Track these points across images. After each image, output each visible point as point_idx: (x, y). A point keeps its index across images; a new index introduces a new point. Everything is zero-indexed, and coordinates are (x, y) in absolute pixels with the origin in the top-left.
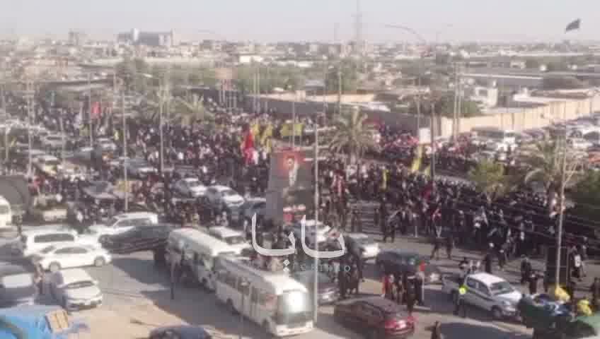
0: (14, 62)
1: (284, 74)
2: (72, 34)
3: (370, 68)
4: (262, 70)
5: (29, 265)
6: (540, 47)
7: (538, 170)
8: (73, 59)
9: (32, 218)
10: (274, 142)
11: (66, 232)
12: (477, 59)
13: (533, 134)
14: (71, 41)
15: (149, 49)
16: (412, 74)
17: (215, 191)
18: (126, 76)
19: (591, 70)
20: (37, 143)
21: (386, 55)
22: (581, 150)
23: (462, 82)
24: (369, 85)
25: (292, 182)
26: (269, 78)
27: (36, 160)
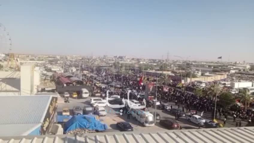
0: (92, 61)
1: (150, 66)
2: (104, 56)
3: (170, 66)
4: (145, 65)
5: (92, 105)
6: (212, 62)
7: (211, 91)
8: (104, 61)
9: (93, 95)
10: (147, 81)
11: (100, 98)
12: (196, 65)
13: (210, 83)
14: (104, 58)
15: (120, 60)
16: (180, 67)
17: (133, 92)
18: (115, 65)
19: (224, 68)
20: (95, 79)
21: (174, 63)
22: (221, 87)
23: (193, 70)
24: (170, 69)
25: (151, 90)
26: (146, 67)
27: (95, 83)
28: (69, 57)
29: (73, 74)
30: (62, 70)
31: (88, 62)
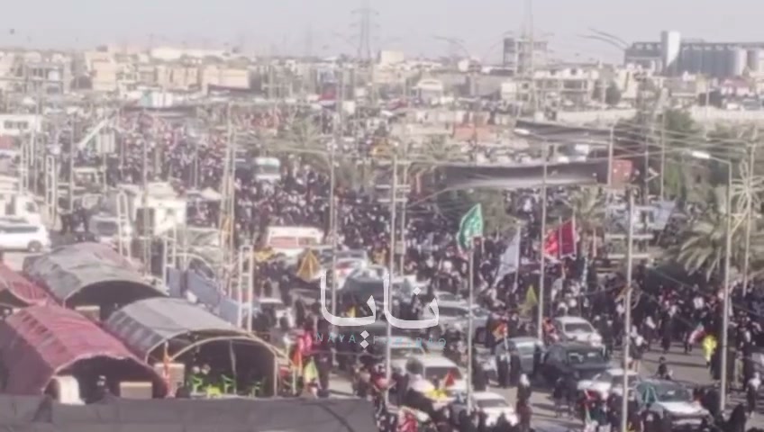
8: (510, 111)
14: (505, 64)
15: (704, 87)
27: (402, 365)
28: (113, 65)
29: (156, 269)
30: (33, 219)
31: (324, 123)
